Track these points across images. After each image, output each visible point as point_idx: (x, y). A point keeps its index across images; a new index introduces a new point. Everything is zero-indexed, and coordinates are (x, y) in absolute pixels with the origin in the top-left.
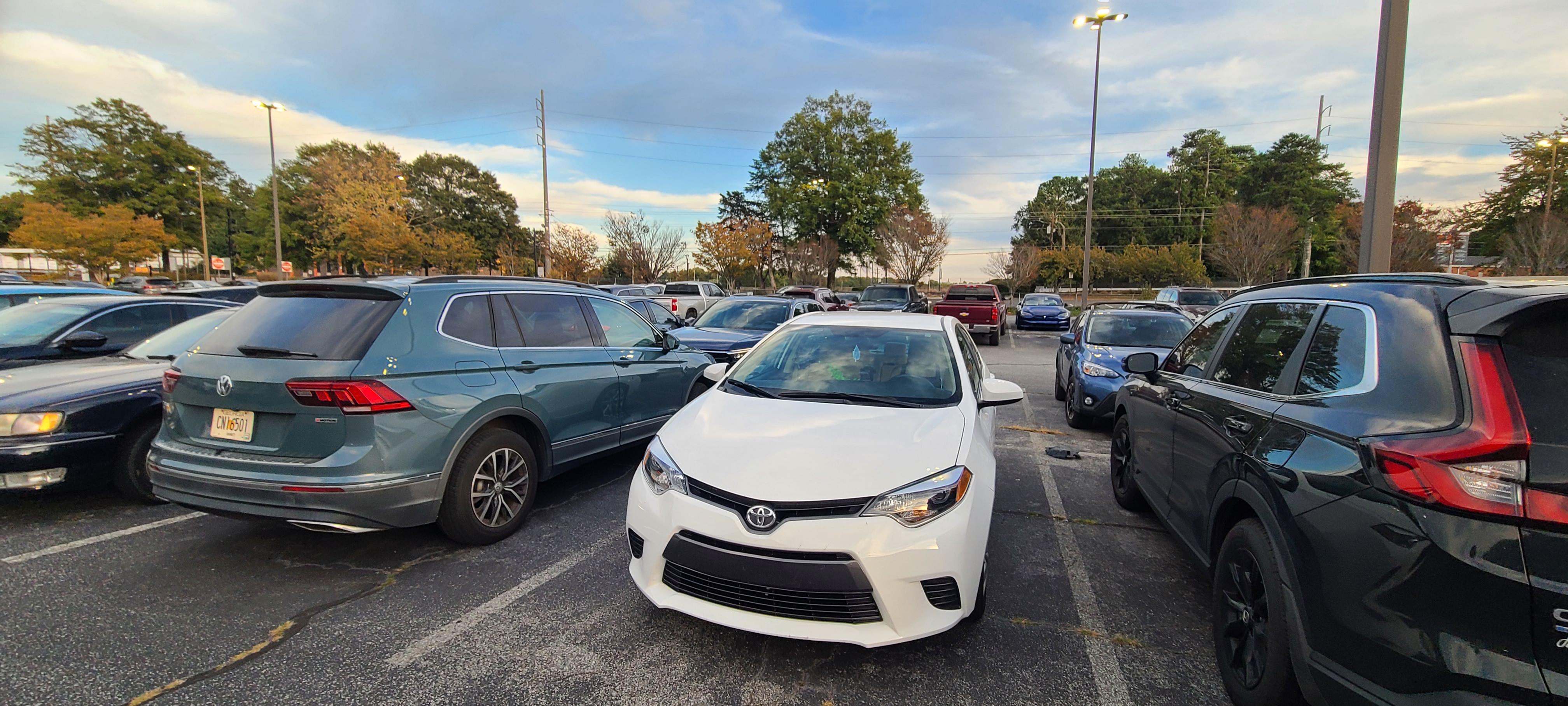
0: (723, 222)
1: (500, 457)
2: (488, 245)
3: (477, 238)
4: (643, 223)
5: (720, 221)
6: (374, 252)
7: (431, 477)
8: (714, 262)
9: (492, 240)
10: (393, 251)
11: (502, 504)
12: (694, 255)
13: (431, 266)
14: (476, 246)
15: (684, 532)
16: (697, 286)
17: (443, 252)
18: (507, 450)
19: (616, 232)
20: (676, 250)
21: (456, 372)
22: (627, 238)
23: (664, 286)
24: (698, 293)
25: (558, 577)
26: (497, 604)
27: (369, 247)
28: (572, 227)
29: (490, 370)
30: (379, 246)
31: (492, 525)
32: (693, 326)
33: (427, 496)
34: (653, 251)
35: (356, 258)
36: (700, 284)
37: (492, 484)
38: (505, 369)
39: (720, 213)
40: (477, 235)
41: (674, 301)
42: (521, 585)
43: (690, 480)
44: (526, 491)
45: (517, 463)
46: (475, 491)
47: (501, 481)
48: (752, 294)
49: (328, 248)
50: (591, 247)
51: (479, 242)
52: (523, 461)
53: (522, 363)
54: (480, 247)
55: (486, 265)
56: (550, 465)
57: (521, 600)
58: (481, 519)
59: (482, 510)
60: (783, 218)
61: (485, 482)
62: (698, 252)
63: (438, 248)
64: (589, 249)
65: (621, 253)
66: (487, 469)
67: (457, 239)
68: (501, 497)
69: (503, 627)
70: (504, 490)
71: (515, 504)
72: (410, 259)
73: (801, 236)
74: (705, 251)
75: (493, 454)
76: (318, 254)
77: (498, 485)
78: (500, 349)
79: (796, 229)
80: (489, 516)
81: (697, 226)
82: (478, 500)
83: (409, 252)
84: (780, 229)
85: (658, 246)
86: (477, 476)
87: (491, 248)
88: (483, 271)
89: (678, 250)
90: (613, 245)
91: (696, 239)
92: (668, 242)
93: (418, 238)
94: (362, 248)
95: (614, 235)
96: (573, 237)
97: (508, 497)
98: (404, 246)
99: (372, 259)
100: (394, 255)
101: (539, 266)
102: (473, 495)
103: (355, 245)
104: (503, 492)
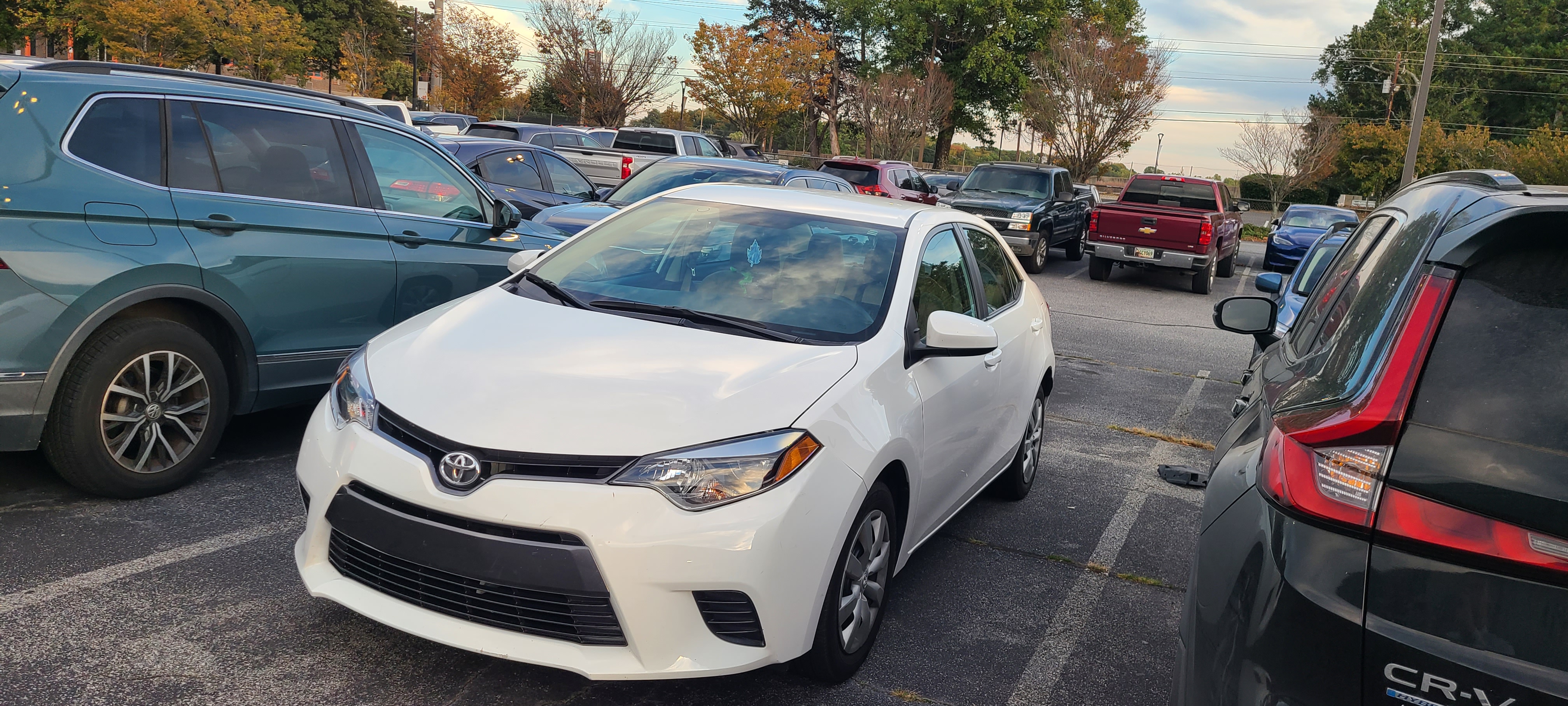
0: (754, 26)
1: (158, 365)
2: (328, 32)
3: (307, 17)
4: (601, 16)
5: (748, 22)
6: (124, 27)
7: (29, 377)
8: (724, 97)
9: (335, 24)
10: (156, 28)
11: (158, 438)
12: (688, 82)
13: (226, 61)
14: (304, 31)
15: (354, 485)
16: (672, 137)
17: (245, 38)
18: (171, 355)
19: (552, 29)
20: (657, 71)
21: (85, 217)
22: (571, 39)
23: (617, 132)
24: (674, 151)
25: (214, 553)
26: (99, 577)
27: (115, 17)
28: (475, 11)
29: (149, 221)
30: (133, 17)
31: (137, 469)
32: (605, 201)
33: (19, 407)
34: (615, 67)
35: (91, 34)
36: (678, 136)
37: (142, 405)
38: (177, 222)
39: (751, 8)
40: (310, 11)
41: (627, 161)
42: (149, 557)
44: (204, 425)
45: (191, 377)
46: (109, 410)
47: (159, 403)
48: (786, 162)
49: (45, 12)
50: (507, 52)
51: (312, 24)
52: (200, 376)
53: (211, 217)
54: (314, 34)
55: (323, 68)
57: (139, 576)
58: (116, 455)
59: (120, 443)
60: (866, 27)
61: (132, 400)
62: (695, 77)
63: (236, 29)
64: (503, 56)
65: (571, 69)
66: (133, 379)
67: (272, 15)
68: (156, 427)
69: (92, 606)
70: (162, 417)
71: (183, 443)
72: (186, 46)
73: (895, 63)
74: (707, 77)
75: (146, 358)
76: (28, 21)
77: (152, 408)
78: (172, 190)
79: (888, 48)
80: (131, 454)
81: (698, 28)
82: (112, 426)
83: (187, 32)
84: (858, 46)
85: (627, 59)
86: (113, 387)
87: (333, 39)
88: (318, 81)
89: (660, 70)
90: (545, 51)
91: (694, 53)
92: (643, 55)
93: (203, 8)
94: (102, 17)
95: (548, 33)
96: (476, 30)
97: (169, 429)
98: (177, 21)
99: (120, 39)
100: (158, 35)
101: (421, 80)
102: (105, 416)
103: (92, 10)
104: (162, 420)
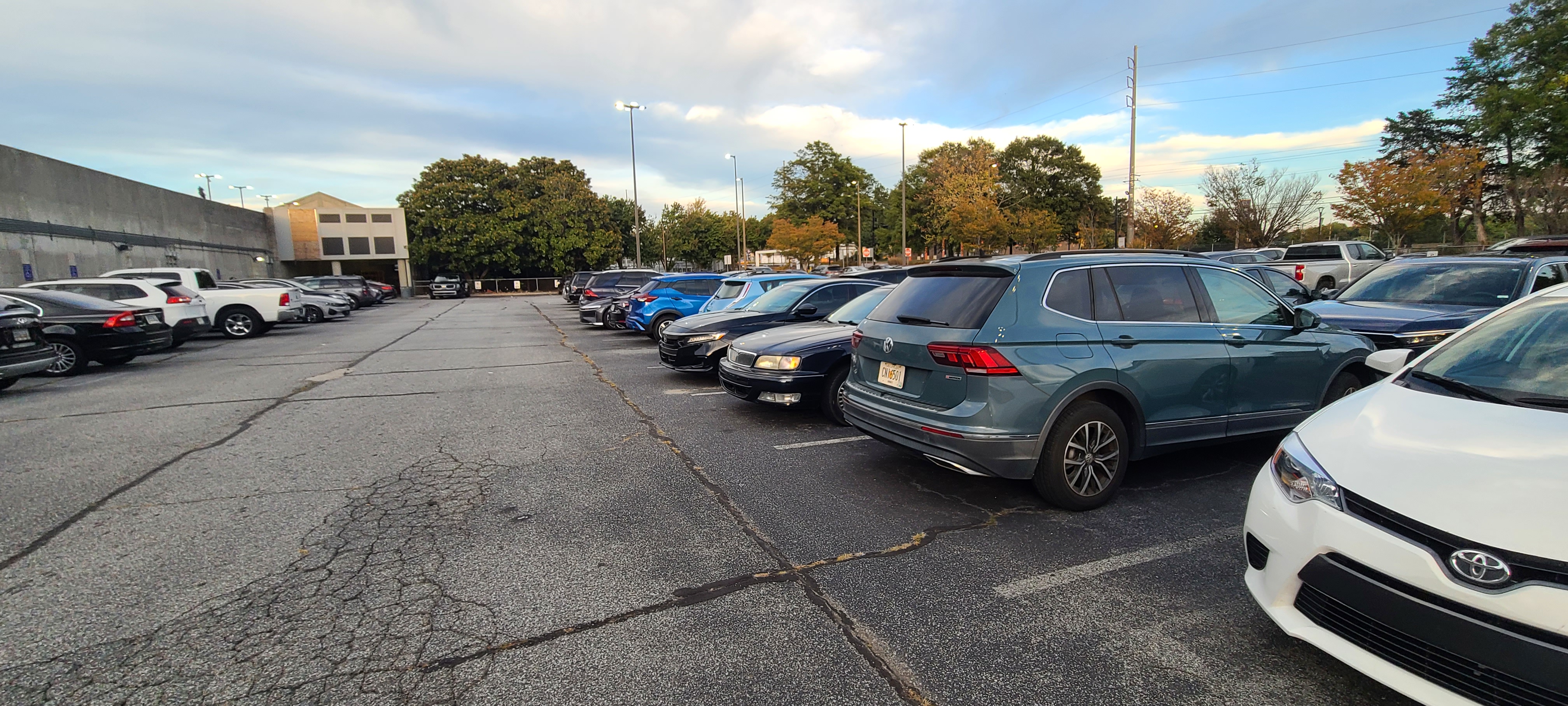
0: (1388, 157)
1: (1093, 429)
2: (1069, 219)
3: (1058, 213)
4: (1257, 175)
5: (1382, 156)
6: (970, 235)
7: (1030, 438)
8: (1369, 212)
9: (1073, 214)
10: (984, 233)
11: (1092, 475)
12: (1334, 207)
13: (1015, 244)
14: (1057, 221)
15: (1334, 555)
16: (1338, 247)
17: (1027, 230)
18: (1099, 423)
19: (1218, 191)
20: (1305, 203)
21: (1057, 343)
22: (1232, 195)
23: (1284, 250)
24: (1339, 256)
25: (1151, 562)
26: (1087, 569)
27: (966, 231)
28: (1161, 191)
29: (1088, 343)
30: (974, 229)
31: (1082, 493)
32: (1334, 299)
33: (1026, 454)
34: (1268, 206)
35: (955, 241)
36: (1343, 246)
37: (1083, 454)
38: (1103, 342)
39: (1384, 145)
40: (1059, 210)
41: (1300, 268)
42: (1111, 559)
43: (1347, 492)
44: (1115, 467)
45: (1108, 438)
46: (1067, 458)
47: (1092, 453)
49: (936, 234)
50: (1184, 210)
51: (1060, 216)
52: (1114, 437)
53: (1121, 337)
54: (1061, 222)
55: (1065, 240)
56: (1142, 446)
57: (1113, 573)
58: (1071, 485)
59: (1073, 478)
60: (1512, 136)
61: (1077, 451)
62: (1339, 201)
63: (1023, 227)
64: (1181, 213)
65: (1222, 215)
66: (1079, 439)
67: (1040, 216)
68: (1091, 468)
69: (1094, 594)
70: (1093, 462)
71: (1103, 479)
72: (998, 239)
73: (1550, 158)
74: (1354, 200)
75: (1086, 425)
76: (929, 240)
77: (1088, 456)
78: (1098, 322)
79: (1538, 148)
80: (1079, 484)
81: (1343, 167)
82: (1069, 467)
83: (998, 233)
84: (1505, 152)
85: (1277, 200)
86: (1070, 444)
87: (1072, 222)
88: (1062, 247)
89: (1307, 202)
90: (1212, 205)
91: (1340, 185)
92: (1292, 194)
93: (1006, 219)
94: (960, 232)
95: (1215, 194)
96: (1162, 201)
97: (1098, 469)
98: (994, 227)
99: (968, 241)
100: (985, 236)
101: (1120, 236)
102: (1066, 461)
103: (956, 230)
104: (1093, 464)
